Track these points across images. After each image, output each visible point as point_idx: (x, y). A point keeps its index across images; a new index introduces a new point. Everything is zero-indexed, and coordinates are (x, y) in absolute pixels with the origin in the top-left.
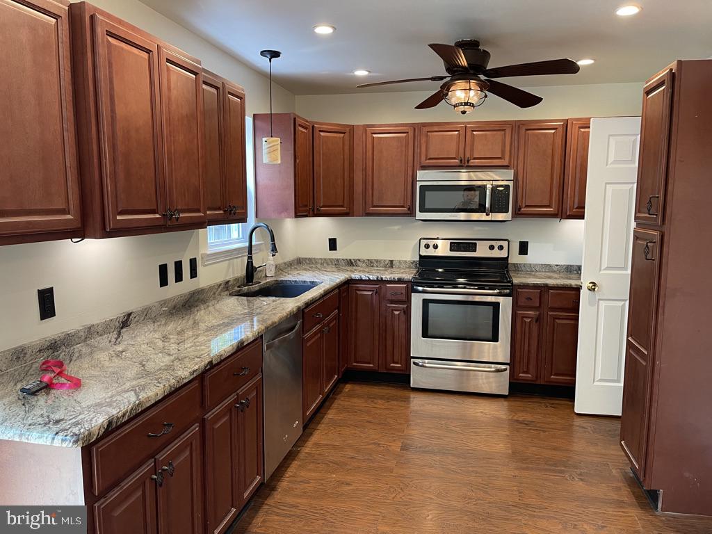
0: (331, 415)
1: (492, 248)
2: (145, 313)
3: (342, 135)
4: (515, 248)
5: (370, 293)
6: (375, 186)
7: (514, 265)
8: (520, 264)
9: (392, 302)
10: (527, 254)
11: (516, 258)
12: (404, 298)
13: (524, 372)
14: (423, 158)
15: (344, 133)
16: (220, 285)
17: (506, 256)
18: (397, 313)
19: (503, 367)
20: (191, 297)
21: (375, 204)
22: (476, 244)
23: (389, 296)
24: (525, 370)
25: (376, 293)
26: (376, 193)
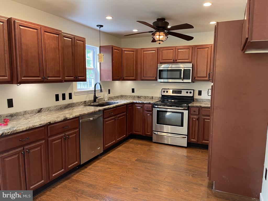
0: (120, 148)
1: (187, 92)
2: (48, 109)
3: (133, 52)
4: (197, 93)
5: (140, 108)
6: (144, 70)
7: (196, 99)
8: (198, 99)
9: (147, 111)
10: (201, 95)
11: (197, 96)
12: (151, 110)
13: (193, 139)
14: (161, 59)
15: (134, 51)
16: (82, 102)
17: (192, 96)
18: (148, 115)
19: (185, 136)
20: (68, 105)
21: (144, 76)
22: (181, 91)
23: (146, 109)
24: (193, 138)
25: (142, 107)
26: (145, 72)
